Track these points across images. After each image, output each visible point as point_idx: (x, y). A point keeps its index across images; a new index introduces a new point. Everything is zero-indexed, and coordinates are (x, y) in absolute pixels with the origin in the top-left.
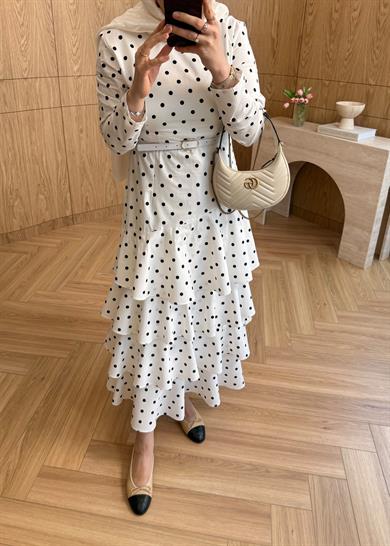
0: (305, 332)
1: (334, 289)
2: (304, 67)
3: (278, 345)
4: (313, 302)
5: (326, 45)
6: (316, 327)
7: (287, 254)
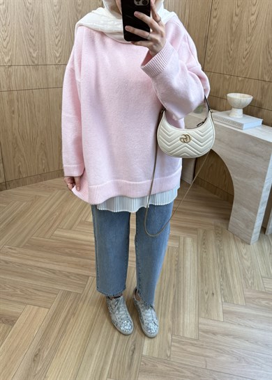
2: (209, 63)
4: (202, 291)
5: (227, 44)
6: (200, 326)
7: (186, 228)
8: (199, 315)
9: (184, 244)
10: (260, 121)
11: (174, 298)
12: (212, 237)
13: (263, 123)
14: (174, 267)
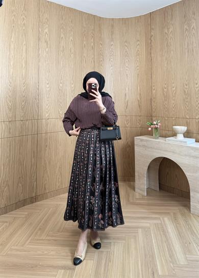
0: (182, 264)
1: (193, 233)
3: (167, 274)
4: (183, 242)
6: (188, 259)
7: (162, 213)
8: (185, 254)
9: (164, 221)
10: (194, 140)
11: (167, 247)
12: (179, 216)
13: (196, 141)
14: (162, 233)
